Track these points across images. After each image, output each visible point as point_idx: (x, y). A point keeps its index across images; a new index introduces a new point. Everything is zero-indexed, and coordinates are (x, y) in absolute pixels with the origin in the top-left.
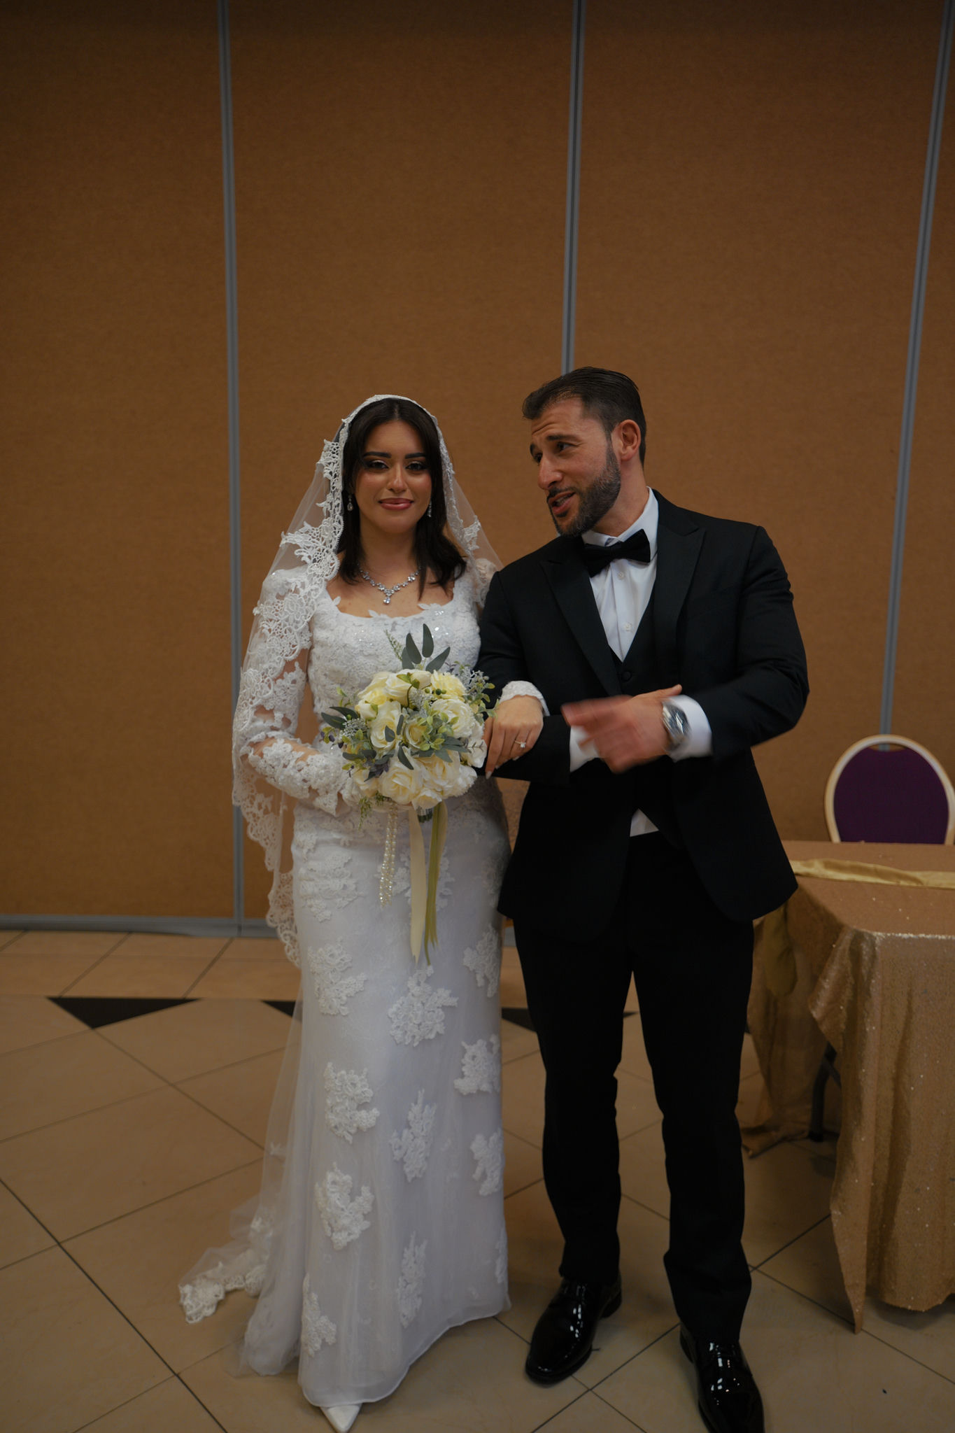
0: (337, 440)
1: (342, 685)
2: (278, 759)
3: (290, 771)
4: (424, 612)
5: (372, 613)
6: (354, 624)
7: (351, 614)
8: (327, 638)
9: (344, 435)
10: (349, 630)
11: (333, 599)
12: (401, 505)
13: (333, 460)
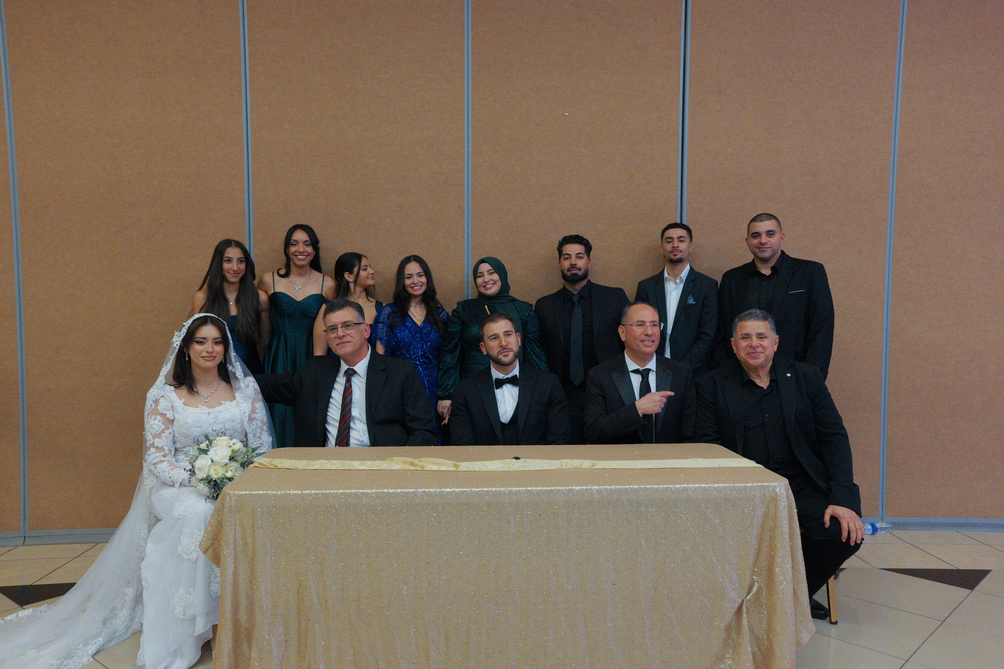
0: (180, 331)
1: (186, 438)
2: (162, 469)
3: (166, 473)
4: (222, 406)
5: (199, 406)
6: (191, 412)
7: (190, 406)
8: (179, 418)
9: (184, 330)
10: (189, 415)
11: (181, 400)
12: (212, 358)
13: (178, 340)
